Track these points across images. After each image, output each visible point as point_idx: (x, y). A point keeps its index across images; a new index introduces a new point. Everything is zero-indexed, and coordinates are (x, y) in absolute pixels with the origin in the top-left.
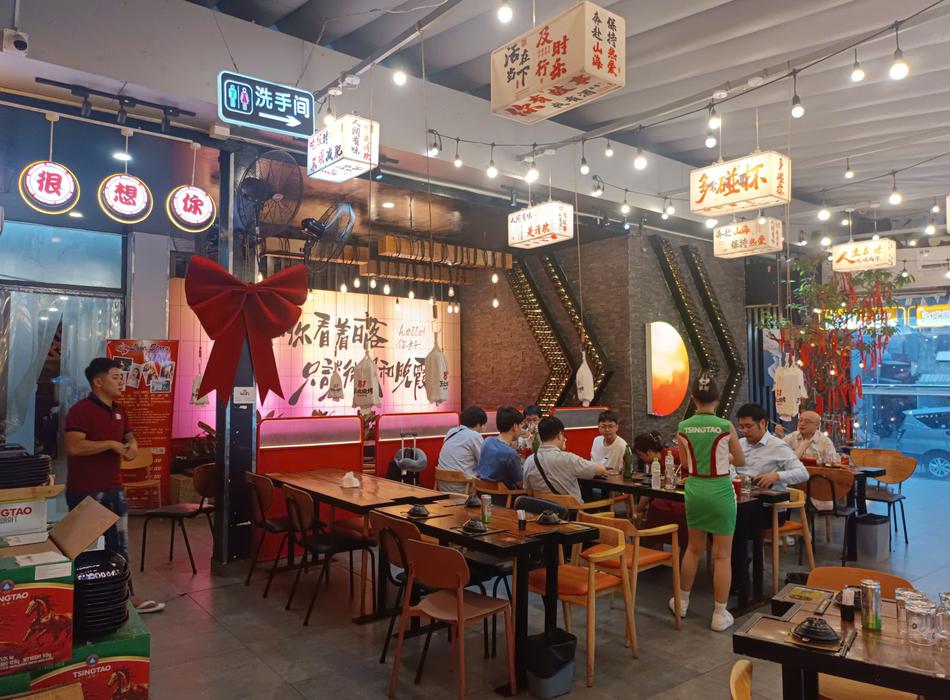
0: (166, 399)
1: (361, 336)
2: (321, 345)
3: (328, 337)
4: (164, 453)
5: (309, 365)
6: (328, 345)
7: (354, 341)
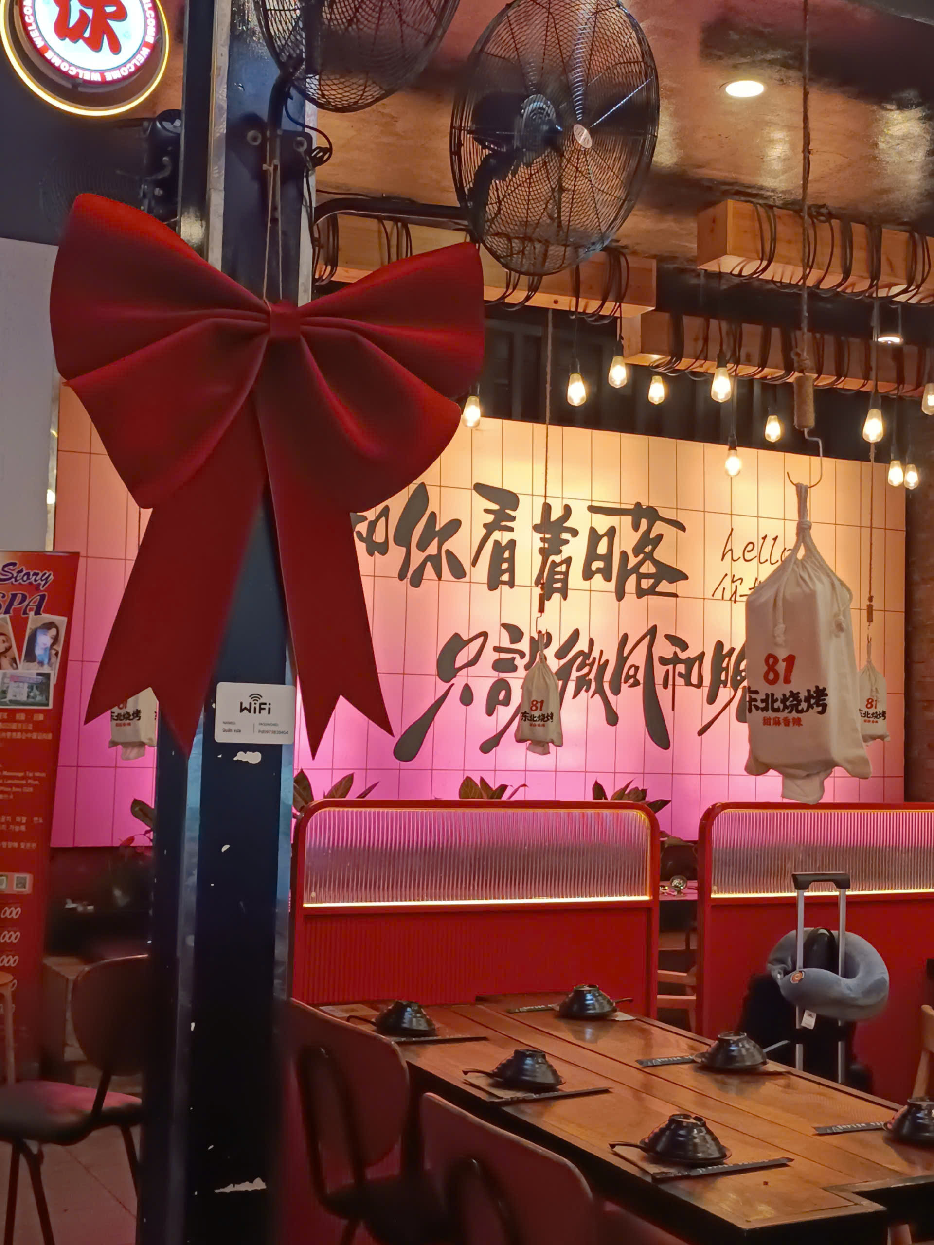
0: (39, 727)
1: (608, 558)
2: (493, 584)
3: (511, 560)
4: (27, 890)
5: (457, 643)
6: (511, 584)
7: (588, 575)
